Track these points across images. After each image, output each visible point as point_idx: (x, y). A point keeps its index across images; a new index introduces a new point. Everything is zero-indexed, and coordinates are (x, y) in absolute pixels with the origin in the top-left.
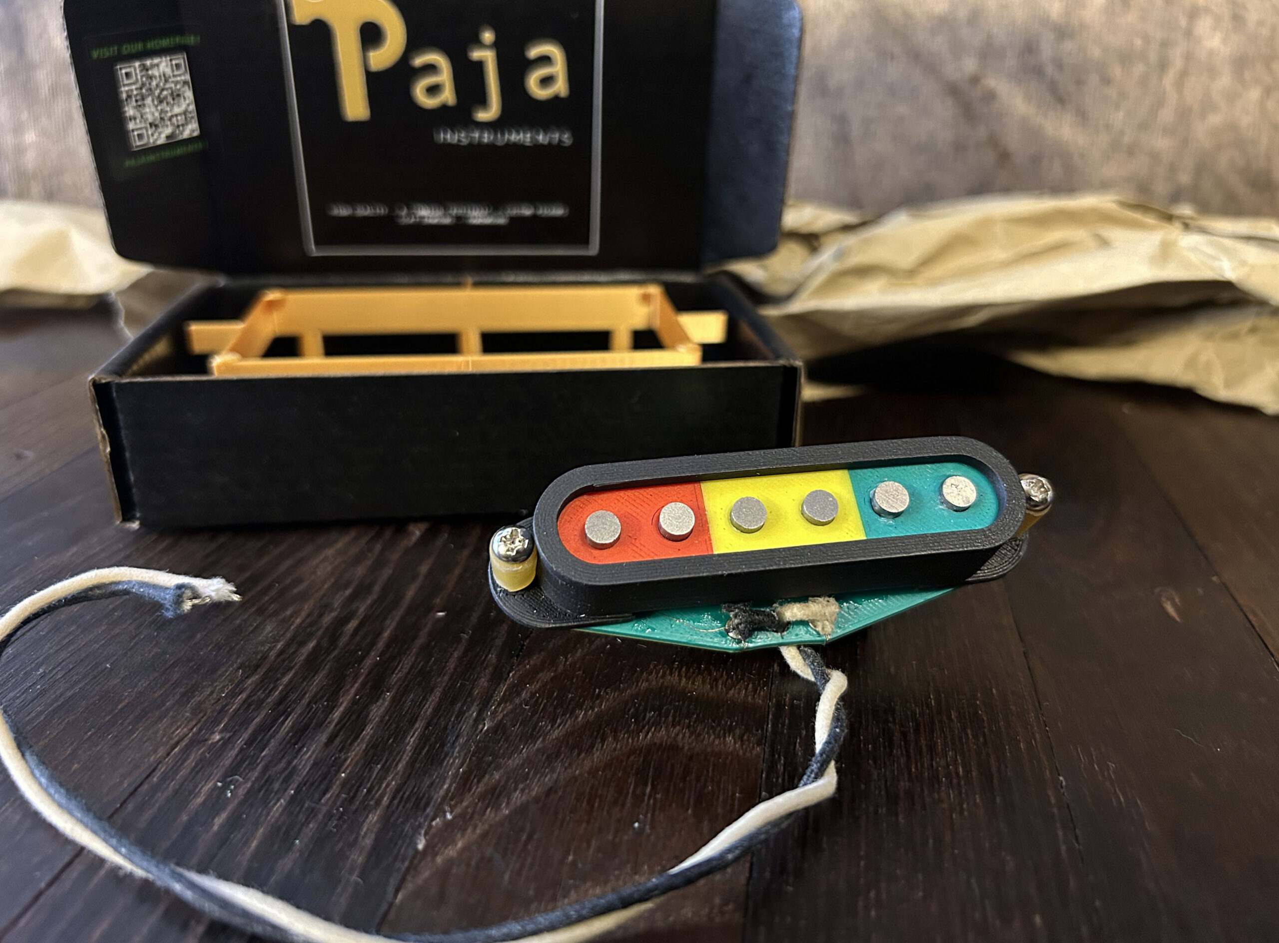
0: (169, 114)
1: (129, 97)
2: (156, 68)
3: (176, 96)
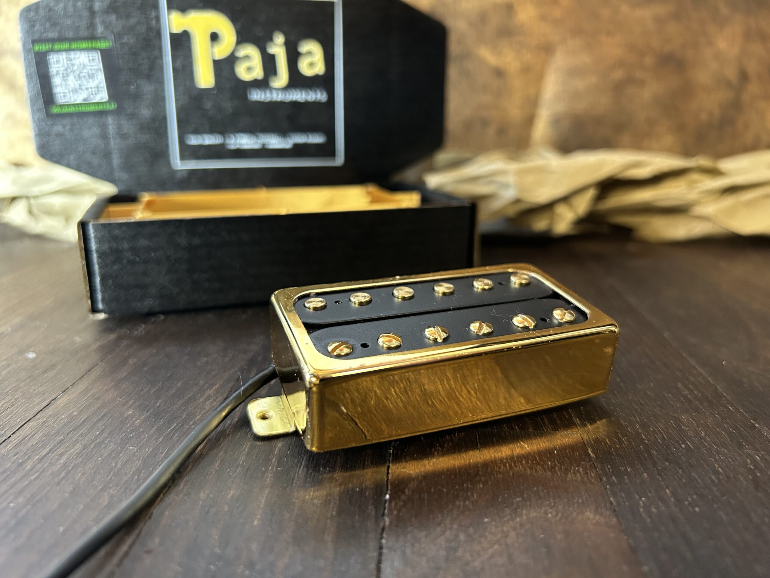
0: (86, 87)
1: (58, 73)
2: (78, 59)
3: (91, 76)
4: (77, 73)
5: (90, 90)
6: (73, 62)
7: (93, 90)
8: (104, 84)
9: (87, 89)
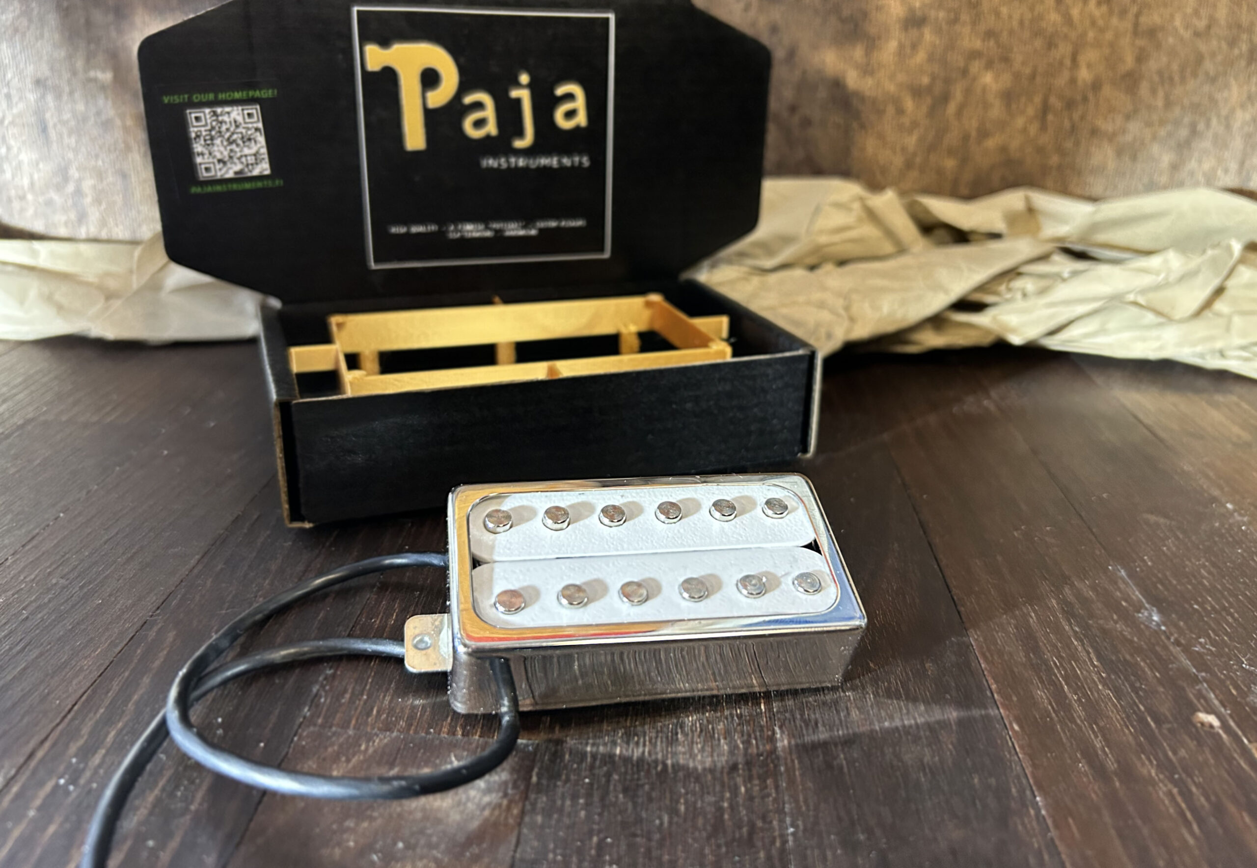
0: (239, 154)
1: (198, 136)
2: (227, 115)
3: (247, 140)
4: (227, 135)
5: (244, 159)
6: (220, 118)
7: (249, 158)
8: (264, 150)
9: (239, 158)
